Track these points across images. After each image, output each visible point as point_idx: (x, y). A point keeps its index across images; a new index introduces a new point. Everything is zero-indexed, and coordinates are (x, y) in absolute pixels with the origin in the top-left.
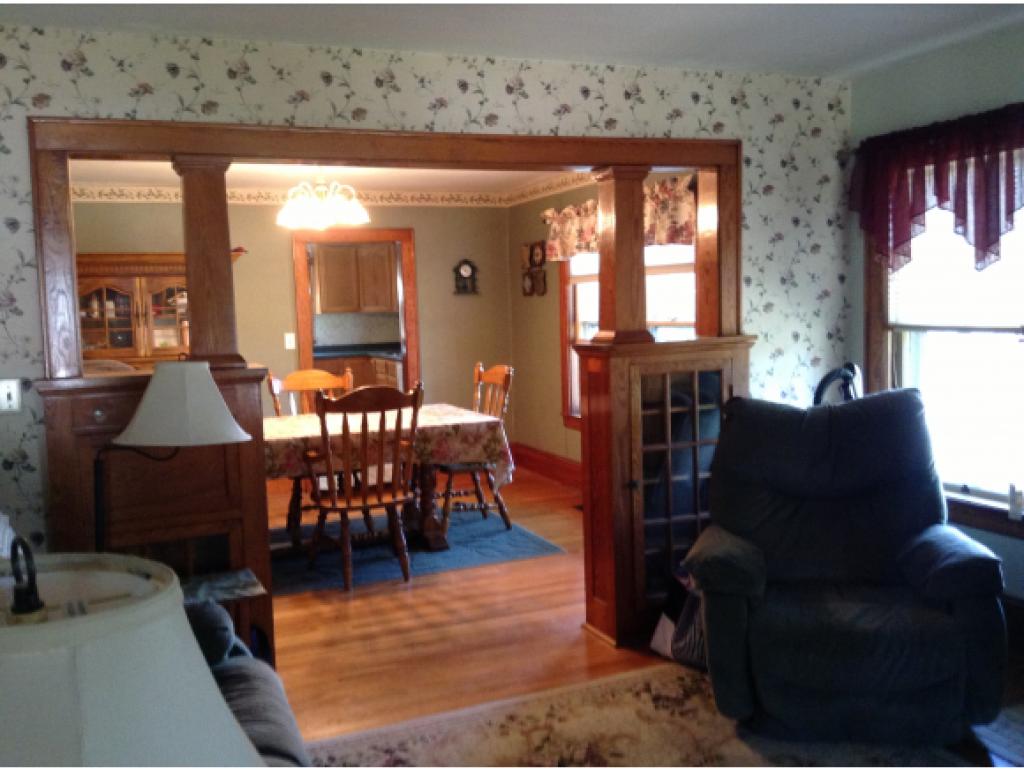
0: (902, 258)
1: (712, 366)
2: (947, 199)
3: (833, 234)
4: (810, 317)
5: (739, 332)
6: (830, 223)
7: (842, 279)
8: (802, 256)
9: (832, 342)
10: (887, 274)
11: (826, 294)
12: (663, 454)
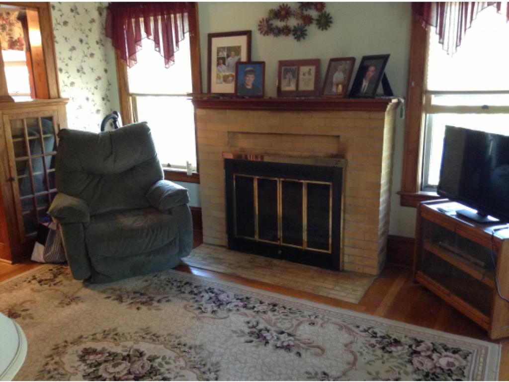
0: (133, 62)
1: (47, 114)
2: (150, 34)
3: (100, 48)
4: (93, 90)
5: (59, 97)
6: (97, 43)
7: (106, 71)
8: (86, 59)
9: (104, 102)
10: (126, 69)
11: (99, 78)
12: (26, 162)
